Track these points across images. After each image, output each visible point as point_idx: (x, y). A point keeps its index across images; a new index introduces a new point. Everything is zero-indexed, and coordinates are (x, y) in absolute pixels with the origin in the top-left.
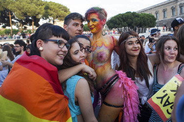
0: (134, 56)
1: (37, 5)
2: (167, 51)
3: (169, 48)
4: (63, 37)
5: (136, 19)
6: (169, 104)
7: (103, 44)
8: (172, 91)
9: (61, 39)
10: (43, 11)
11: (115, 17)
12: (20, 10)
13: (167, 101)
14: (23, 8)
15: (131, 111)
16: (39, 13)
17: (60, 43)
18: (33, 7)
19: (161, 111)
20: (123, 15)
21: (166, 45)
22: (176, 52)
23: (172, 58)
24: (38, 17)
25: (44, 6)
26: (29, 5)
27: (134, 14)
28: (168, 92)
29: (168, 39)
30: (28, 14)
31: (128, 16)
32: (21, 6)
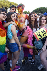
0: (33, 21)
1: (7, 3)
2: (42, 20)
3: (43, 19)
4: (5, 12)
5: (45, 10)
6: (40, 35)
7: (23, 17)
8: (41, 31)
9: (4, 13)
10: (9, 6)
11: (36, 9)
12: (1, 5)
13: (39, 34)
14: (2, 4)
15: (30, 39)
16: (7, 6)
17: (4, 14)
18: (5, 4)
19: (37, 37)
20: (39, 8)
21: (42, 18)
22: (45, 21)
23: (44, 22)
24: (7, 8)
25: (9, 4)
26: (4, 3)
27: (44, 8)
28: (40, 32)
29: (43, 16)
30: (4, 6)
31: (42, 9)
32: (1, 3)
